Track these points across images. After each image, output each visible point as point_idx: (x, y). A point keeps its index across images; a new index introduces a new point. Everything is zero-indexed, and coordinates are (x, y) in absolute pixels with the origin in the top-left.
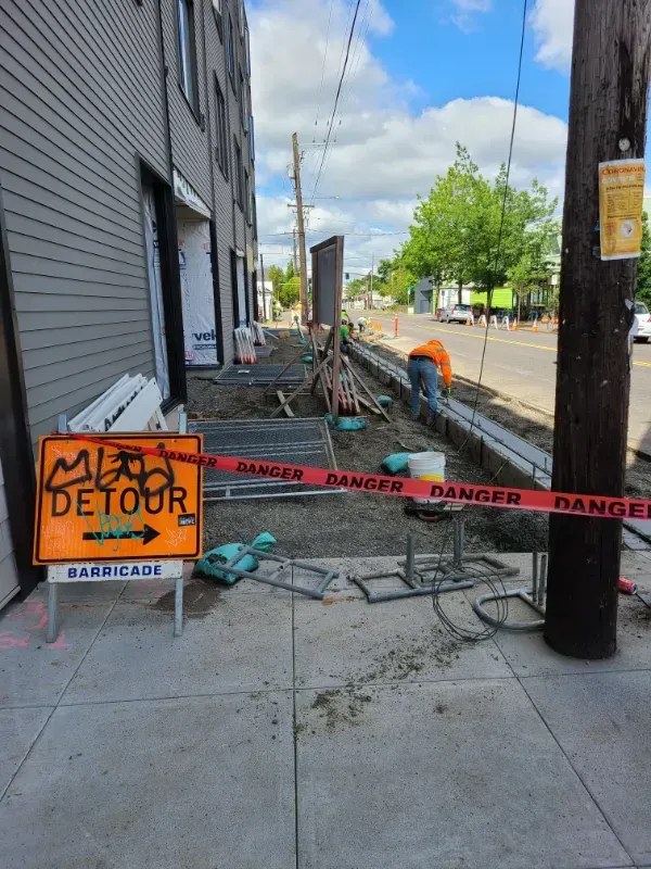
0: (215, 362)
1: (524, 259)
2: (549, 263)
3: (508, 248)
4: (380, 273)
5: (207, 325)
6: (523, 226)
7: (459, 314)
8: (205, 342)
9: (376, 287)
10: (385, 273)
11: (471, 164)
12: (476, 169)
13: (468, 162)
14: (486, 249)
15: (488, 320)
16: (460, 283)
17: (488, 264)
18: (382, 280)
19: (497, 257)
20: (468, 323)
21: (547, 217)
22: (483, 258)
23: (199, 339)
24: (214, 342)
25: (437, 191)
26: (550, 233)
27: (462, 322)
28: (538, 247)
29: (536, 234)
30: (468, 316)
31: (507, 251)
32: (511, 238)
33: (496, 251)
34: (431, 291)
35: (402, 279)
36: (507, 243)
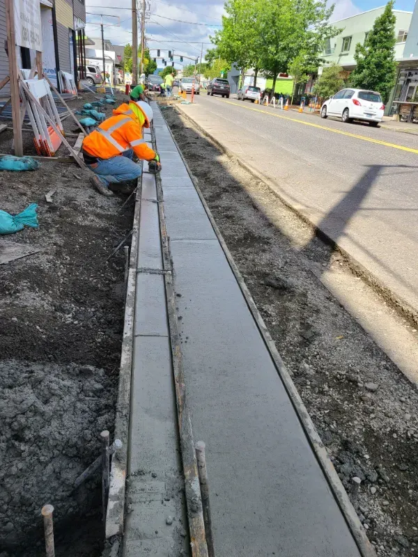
1: (302, 52)
2: (321, 60)
3: (292, 43)
4: (206, 59)
6: (305, 26)
7: (250, 94)
9: (202, 72)
10: (210, 60)
14: (275, 42)
15: (270, 100)
16: (256, 70)
17: (276, 54)
18: (208, 65)
19: (284, 49)
20: (256, 102)
21: (324, 21)
22: (272, 48)
26: (325, 36)
27: (253, 101)
28: (315, 47)
29: (315, 35)
30: (257, 96)
31: (291, 45)
32: (295, 34)
33: (282, 44)
34: (238, 77)
35: (220, 65)
36: (291, 38)
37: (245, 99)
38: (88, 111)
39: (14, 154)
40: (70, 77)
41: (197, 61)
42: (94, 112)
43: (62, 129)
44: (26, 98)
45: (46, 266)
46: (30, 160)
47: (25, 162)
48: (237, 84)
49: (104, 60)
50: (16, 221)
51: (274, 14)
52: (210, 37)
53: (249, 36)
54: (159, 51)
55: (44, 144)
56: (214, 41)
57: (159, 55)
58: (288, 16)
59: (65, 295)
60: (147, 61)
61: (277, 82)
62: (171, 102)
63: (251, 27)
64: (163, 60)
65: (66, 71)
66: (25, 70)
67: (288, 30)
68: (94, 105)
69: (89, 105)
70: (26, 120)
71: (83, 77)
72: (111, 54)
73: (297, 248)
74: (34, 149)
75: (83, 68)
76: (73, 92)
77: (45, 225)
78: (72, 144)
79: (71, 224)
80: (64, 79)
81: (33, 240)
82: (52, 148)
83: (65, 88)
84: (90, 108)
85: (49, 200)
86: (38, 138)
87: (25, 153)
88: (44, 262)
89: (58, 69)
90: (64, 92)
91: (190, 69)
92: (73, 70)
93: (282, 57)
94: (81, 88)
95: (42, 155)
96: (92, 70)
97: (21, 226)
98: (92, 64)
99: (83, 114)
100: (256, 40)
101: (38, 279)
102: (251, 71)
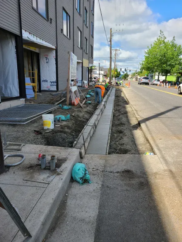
0: (56, 90)
1: (176, 66)
3: (173, 63)
4: (140, 70)
5: (54, 79)
6: (179, 56)
8: (53, 84)
9: (139, 75)
10: (142, 70)
11: (164, 37)
12: (166, 38)
13: (163, 36)
14: (166, 63)
15: (166, 85)
16: (159, 73)
17: (166, 67)
18: (141, 72)
19: (169, 65)
20: (158, 85)
23: (51, 83)
24: (56, 84)
25: (153, 45)
27: (157, 85)
30: (159, 83)
31: (172, 64)
32: (174, 59)
33: (169, 63)
34: (153, 76)
35: (145, 72)
36: (172, 61)
37: (153, 84)
38: (89, 93)
39: (66, 105)
40: (86, 82)
41: (136, 71)
42: (91, 93)
43: (80, 99)
44: (71, 91)
45: (71, 126)
46: (70, 107)
47: (69, 107)
48: (152, 78)
49: (99, 74)
50: (65, 118)
51: (164, 53)
52: (140, 63)
53: (155, 62)
54: (121, 69)
55: (74, 103)
56: (141, 64)
57: (121, 70)
58: (171, 53)
59: (73, 130)
60: (116, 73)
61: (167, 76)
62: (121, 88)
63: (155, 58)
64: (123, 72)
65: (85, 80)
66: (72, 82)
67: (171, 58)
68: (92, 91)
69: (90, 91)
70: (70, 97)
71: (91, 81)
72: (102, 72)
73: (131, 126)
74: (71, 104)
75: (91, 78)
76: (86, 87)
77: (71, 119)
78: (81, 103)
79: (77, 119)
80: (84, 83)
81: (68, 122)
82: (76, 104)
83: (84, 85)
84: (90, 92)
85: (73, 115)
86: (73, 101)
87: (69, 105)
88: (70, 125)
89: (82, 80)
90: (83, 87)
91: (134, 74)
92: (87, 80)
93: (168, 68)
94: (90, 85)
95: (73, 105)
96: (95, 78)
97: (66, 119)
98: (95, 76)
99: (87, 94)
100: (158, 63)
101: (68, 127)
102: (157, 73)
